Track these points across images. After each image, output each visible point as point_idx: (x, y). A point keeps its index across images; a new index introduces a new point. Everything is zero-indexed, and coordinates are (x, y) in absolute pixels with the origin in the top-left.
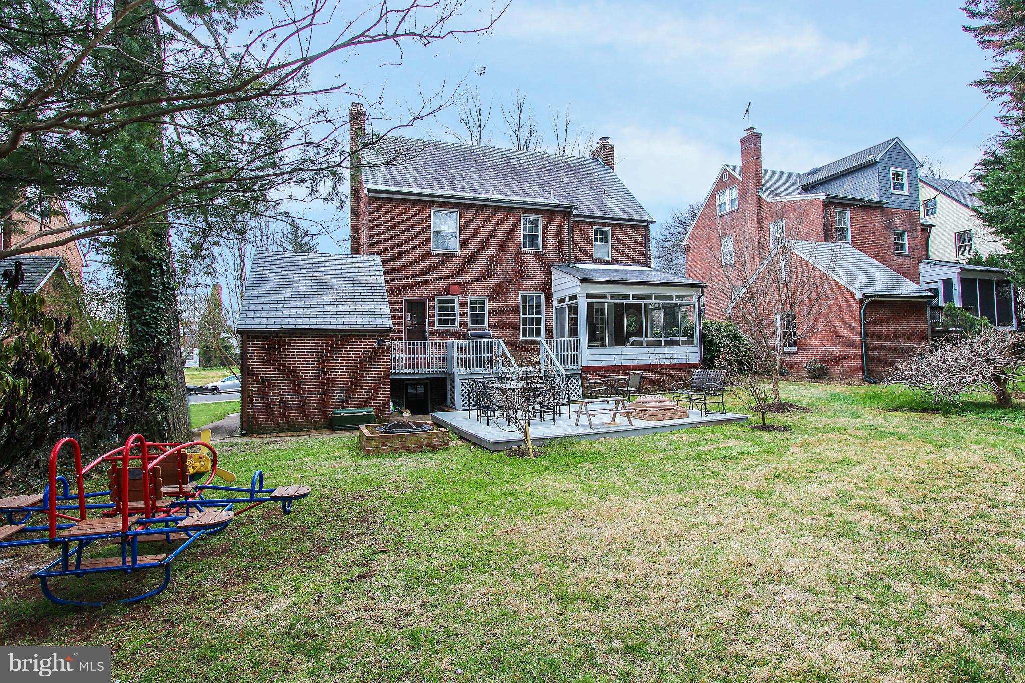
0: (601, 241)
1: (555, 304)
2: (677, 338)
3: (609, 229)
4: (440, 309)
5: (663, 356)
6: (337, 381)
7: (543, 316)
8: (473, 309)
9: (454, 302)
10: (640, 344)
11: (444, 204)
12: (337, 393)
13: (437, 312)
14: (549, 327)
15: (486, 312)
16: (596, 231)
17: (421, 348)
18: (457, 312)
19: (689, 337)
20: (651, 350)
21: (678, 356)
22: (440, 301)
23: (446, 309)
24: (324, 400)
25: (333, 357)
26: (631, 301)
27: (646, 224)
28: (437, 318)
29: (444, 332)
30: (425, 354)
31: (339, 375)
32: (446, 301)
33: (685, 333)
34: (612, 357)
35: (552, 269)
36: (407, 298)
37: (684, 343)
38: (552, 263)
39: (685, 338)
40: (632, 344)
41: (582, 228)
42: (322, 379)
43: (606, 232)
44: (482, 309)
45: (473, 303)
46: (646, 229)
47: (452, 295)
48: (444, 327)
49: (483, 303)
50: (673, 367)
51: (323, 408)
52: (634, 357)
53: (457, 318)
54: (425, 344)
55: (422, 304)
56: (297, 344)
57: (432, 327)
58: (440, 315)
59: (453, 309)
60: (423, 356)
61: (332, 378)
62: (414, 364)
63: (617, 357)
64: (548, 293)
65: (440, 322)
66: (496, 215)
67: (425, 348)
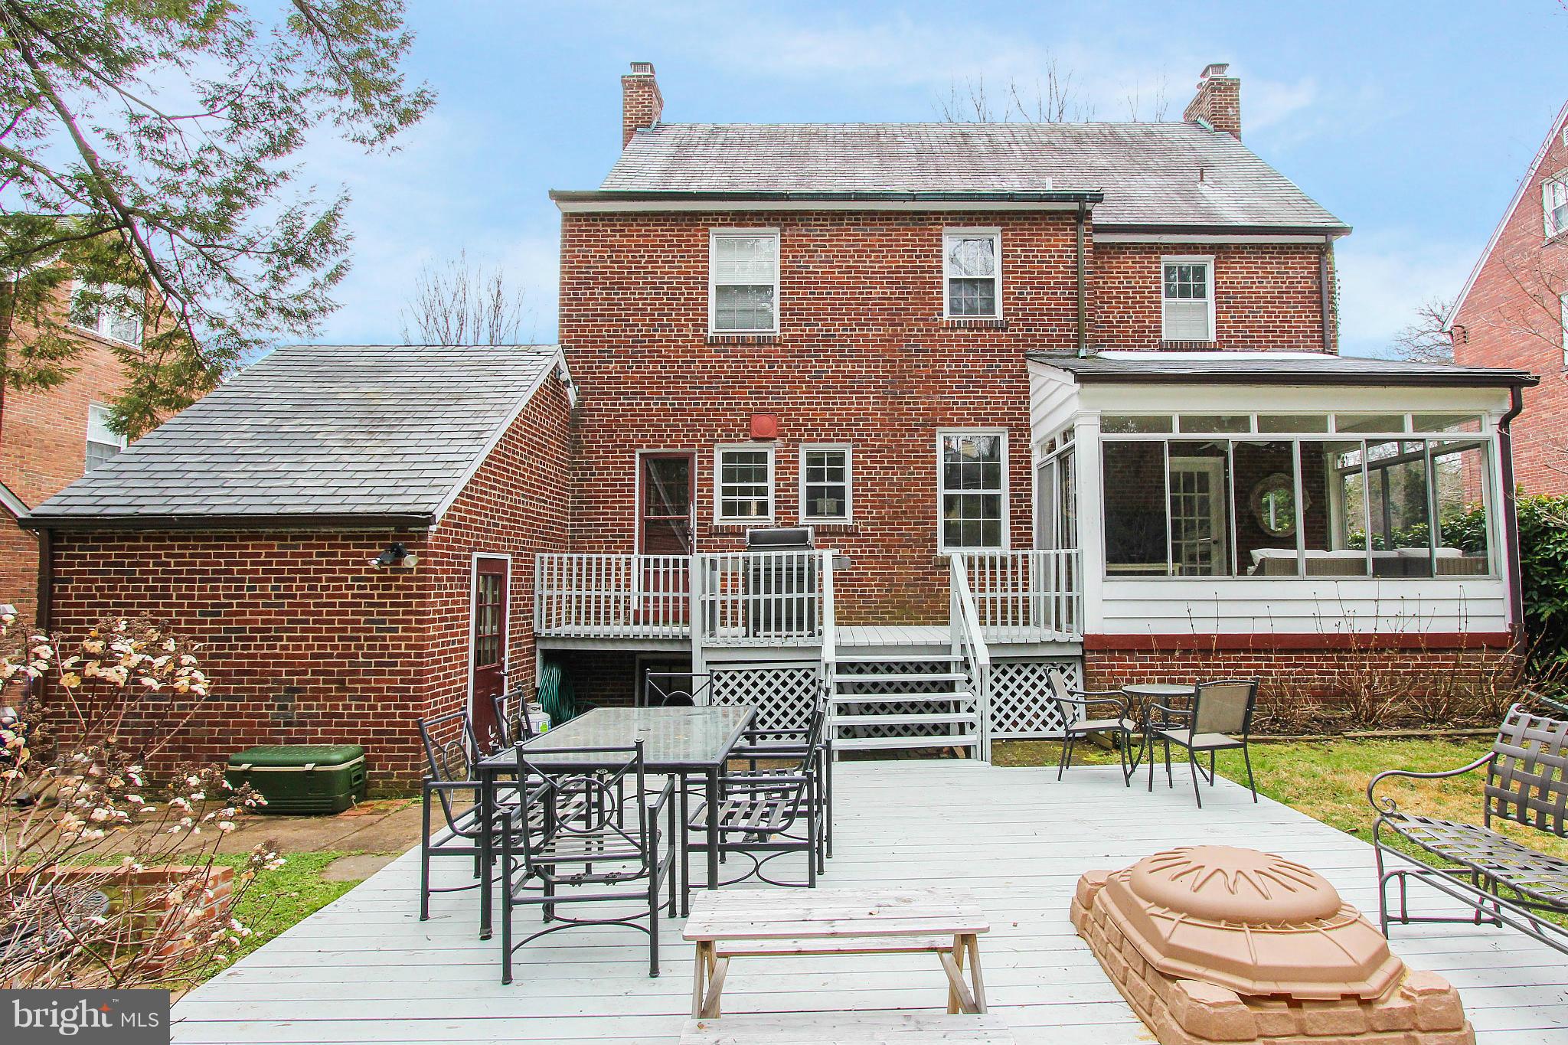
0: (1184, 292)
1: (1037, 458)
2: (1422, 552)
3: (1209, 261)
4: (728, 476)
5: (1369, 609)
6: (275, 665)
7: (1004, 491)
8: (813, 475)
9: (762, 457)
10: (1289, 568)
11: (740, 218)
12: (275, 699)
13: (718, 484)
14: (1021, 518)
15: (848, 484)
16: (1169, 270)
17: (676, 573)
18: (770, 483)
19: (1468, 549)
20: (1326, 587)
21: (1426, 609)
22: (728, 457)
23: (746, 476)
24: (240, 715)
25: (269, 596)
26: (1254, 435)
27: (1320, 239)
28: (718, 498)
29: (733, 534)
30: (686, 589)
31: (284, 648)
32: (745, 457)
33: (1451, 537)
34: (1181, 610)
35: (1031, 367)
36: (645, 450)
37: (1448, 568)
38: (1030, 351)
39: (1454, 553)
40: (1261, 570)
41: (1128, 263)
42: (238, 656)
43: (1200, 272)
44: (838, 475)
45: (814, 459)
46: (1323, 254)
47: (756, 439)
48: (736, 521)
49: (838, 459)
50: (1407, 644)
51: (236, 741)
52: (1260, 609)
53: (771, 499)
54: (686, 563)
55: (683, 462)
56: (174, 557)
57: (705, 520)
58: (726, 491)
59: (762, 476)
60: (681, 594)
61: (263, 656)
62: (656, 613)
63: (1197, 610)
64: (1020, 429)
65: (729, 509)
66: (875, 236)
67: (686, 573)
